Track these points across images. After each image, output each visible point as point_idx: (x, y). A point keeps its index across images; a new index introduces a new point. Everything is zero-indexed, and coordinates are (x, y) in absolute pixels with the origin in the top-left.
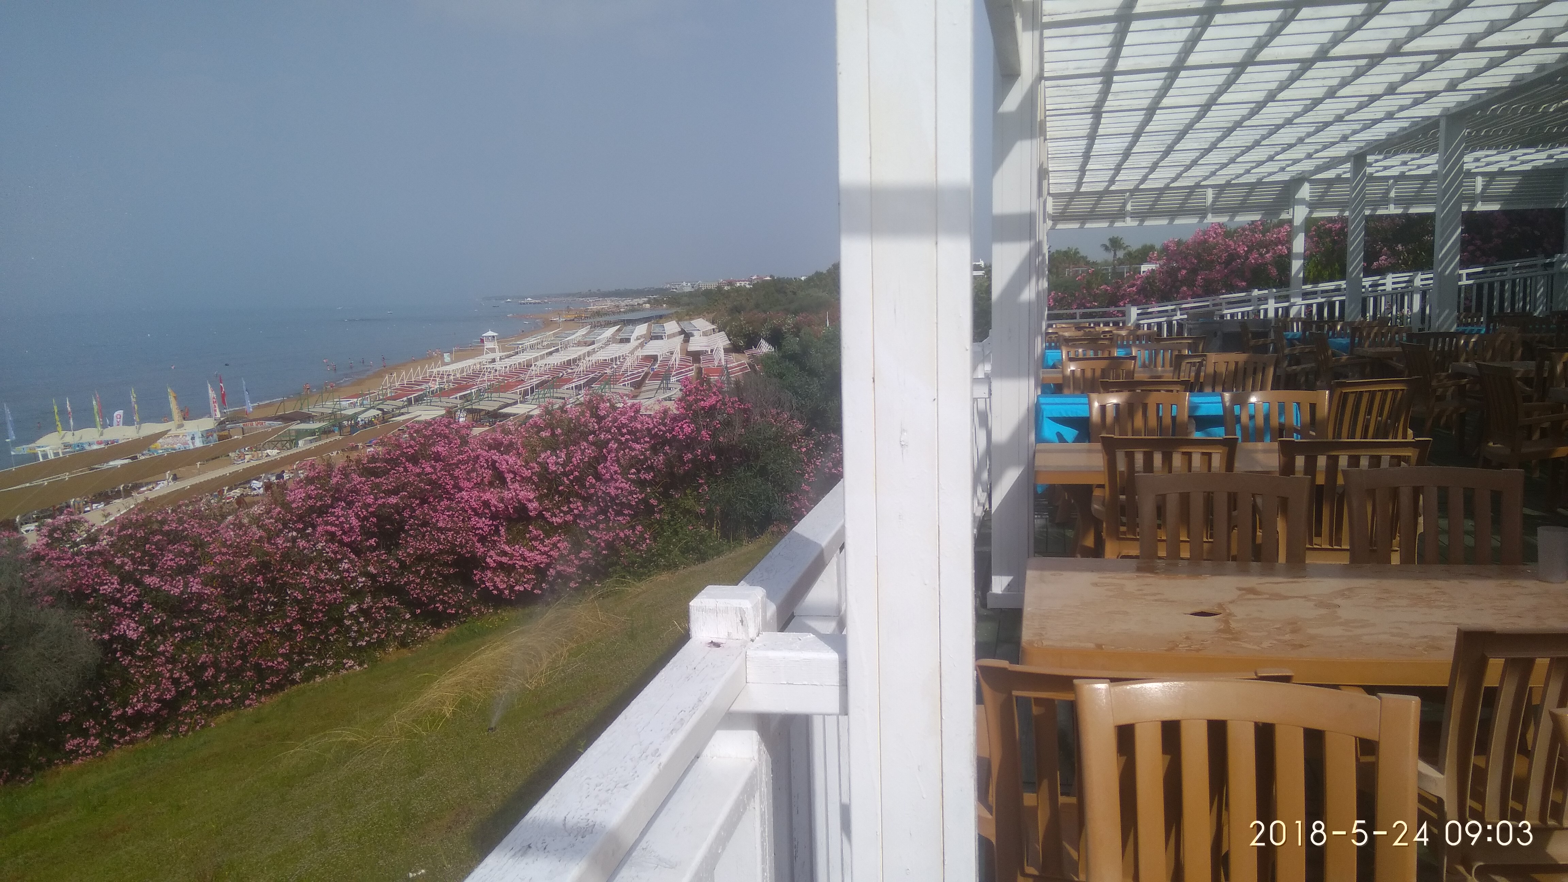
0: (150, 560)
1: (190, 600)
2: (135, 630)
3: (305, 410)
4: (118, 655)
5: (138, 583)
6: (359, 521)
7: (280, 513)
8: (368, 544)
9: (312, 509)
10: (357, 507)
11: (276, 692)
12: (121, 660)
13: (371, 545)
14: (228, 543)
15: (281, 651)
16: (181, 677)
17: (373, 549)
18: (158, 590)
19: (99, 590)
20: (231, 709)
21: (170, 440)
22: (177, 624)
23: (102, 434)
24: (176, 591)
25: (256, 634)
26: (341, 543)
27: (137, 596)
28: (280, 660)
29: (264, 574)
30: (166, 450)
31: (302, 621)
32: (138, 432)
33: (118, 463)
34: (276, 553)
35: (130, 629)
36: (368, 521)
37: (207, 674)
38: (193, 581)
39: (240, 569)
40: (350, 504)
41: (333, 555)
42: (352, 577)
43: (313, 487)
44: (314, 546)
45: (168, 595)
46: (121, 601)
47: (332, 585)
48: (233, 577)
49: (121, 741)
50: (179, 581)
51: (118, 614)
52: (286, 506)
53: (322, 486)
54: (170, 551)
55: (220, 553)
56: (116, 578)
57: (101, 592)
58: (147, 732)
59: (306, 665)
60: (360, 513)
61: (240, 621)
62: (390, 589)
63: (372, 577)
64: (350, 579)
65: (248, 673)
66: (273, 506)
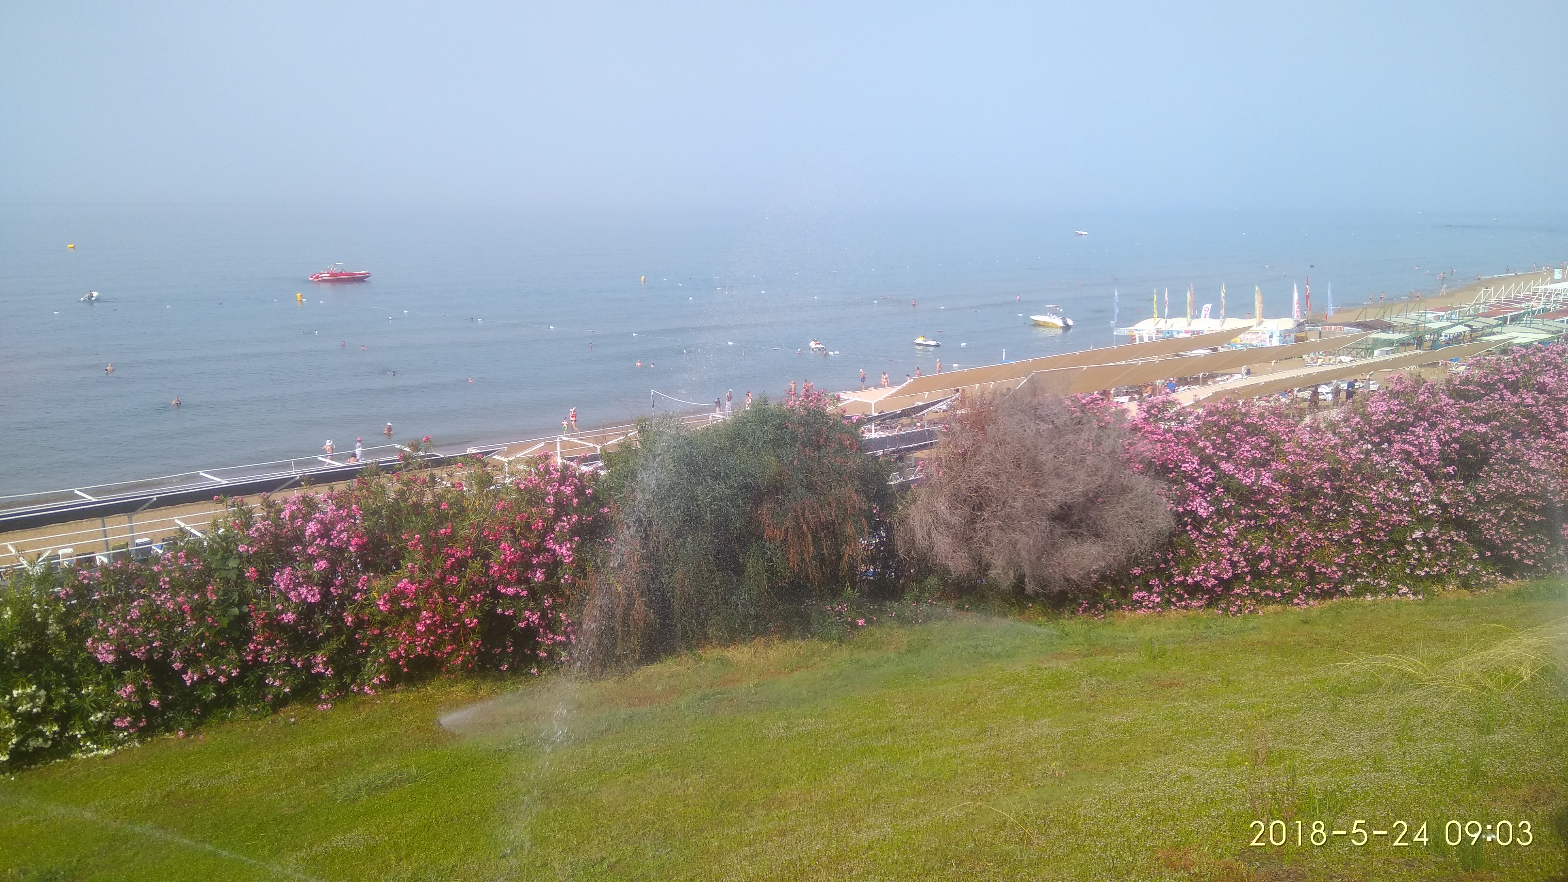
0: (1228, 448)
1: (1259, 492)
2: (1205, 509)
3: (1387, 320)
4: (1188, 528)
5: (1214, 467)
6: (1440, 445)
7: (1358, 423)
8: (1445, 470)
9: (1391, 425)
10: (1439, 430)
11: (1324, 598)
12: (1190, 533)
13: (1448, 473)
14: (1304, 444)
15: (1337, 560)
16: (1239, 562)
17: (1448, 477)
18: (1232, 476)
19: (1181, 467)
20: (1279, 602)
21: (1248, 336)
22: (1243, 511)
23: (1190, 324)
24: (1248, 481)
25: (1315, 538)
26: (1417, 465)
27: (1212, 478)
28: (1334, 568)
29: (1331, 481)
30: (1245, 345)
31: (1362, 535)
32: (1221, 326)
33: (1202, 352)
34: (1348, 463)
35: (1202, 507)
36: (1449, 446)
37: (1262, 564)
38: (1264, 475)
39: (1311, 471)
40: (1433, 426)
41: (1405, 476)
42: (1422, 502)
43: (1396, 402)
44: (1387, 462)
45: (1240, 484)
46: (1197, 480)
47: (1399, 506)
48: (1302, 478)
49: (1178, 604)
50: (1252, 472)
51: (1193, 492)
52: (1366, 417)
53: (1407, 402)
54: (1247, 442)
55: (1295, 453)
56: (1197, 458)
57: (1182, 469)
58: (1202, 603)
59: (1359, 580)
60: (1442, 436)
61: (1301, 522)
62: (1459, 523)
63: (1444, 507)
64: (1419, 504)
65: (1301, 574)
66: (1352, 415)
